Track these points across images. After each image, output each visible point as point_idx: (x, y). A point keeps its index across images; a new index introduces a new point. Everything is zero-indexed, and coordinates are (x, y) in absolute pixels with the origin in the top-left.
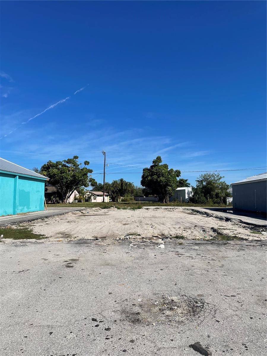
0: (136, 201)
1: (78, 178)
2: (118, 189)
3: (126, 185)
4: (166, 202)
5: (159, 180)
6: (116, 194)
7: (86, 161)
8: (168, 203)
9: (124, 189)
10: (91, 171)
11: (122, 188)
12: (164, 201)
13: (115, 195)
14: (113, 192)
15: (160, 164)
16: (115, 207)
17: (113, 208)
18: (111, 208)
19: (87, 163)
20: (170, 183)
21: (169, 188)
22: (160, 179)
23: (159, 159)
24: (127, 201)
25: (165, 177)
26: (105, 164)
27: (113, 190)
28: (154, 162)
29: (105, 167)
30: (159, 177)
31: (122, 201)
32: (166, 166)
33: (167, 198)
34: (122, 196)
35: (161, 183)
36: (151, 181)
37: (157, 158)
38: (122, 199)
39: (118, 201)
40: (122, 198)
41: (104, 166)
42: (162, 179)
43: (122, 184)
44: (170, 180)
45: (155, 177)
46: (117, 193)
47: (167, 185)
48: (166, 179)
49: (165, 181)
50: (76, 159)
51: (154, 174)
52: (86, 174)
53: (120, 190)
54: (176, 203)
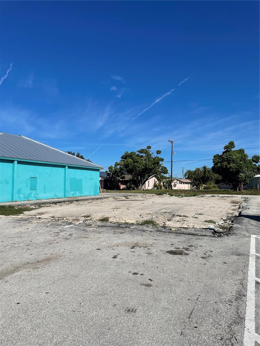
0: (219, 188)
1: (149, 167)
2: (200, 177)
3: (209, 173)
4: (239, 190)
5: (228, 166)
6: (199, 182)
7: (158, 151)
8: (242, 191)
9: (206, 176)
10: (162, 160)
11: (205, 176)
12: (238, 188)
13: (198, 183)
14: (195, 179)
15: (233, 149)
16: (168, 194)
18: (164, 195)
19: (159, 152)
20: (243, 169)
21: (241, 175)
22: (230, 166)
23: (232, 144)
24: (209, 189)
25: (236, 164)
26: (172, 152)
27: (195, 178)
28: (225, 148)
30: (229, 164)
31: (204, 188)
32: (241, 151)
33: (241, 186)
34: (205, 184)
35: (231, 170)
36: (221, 167)
37: (229, 144)
38: (205, 186)
39: (201, 189)
40: (204, 185)
41: (172, 154)
42: (232, 165)
43: (205, 171)
44: (242, 166)
45: (225, 163)
46: (199, 181)
47: (238, 172)
48: (237, 166)
49: (236, 168)
50: (149, 149)
51: (225, 160)
52: (158, 163)
53: (202, 178)
54: (252, 191)
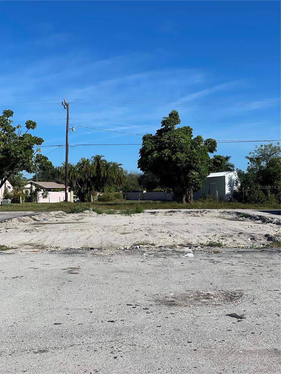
0: (127, 199)
1: (16, 155)
2: (90, 178)
3: (107, 169)
4: (187, 200)
5: (174, 158)
6: (87, 187)
7: (30, 122)
8: (192, 202)
9: (103, 175)
10: (39, 141)
11: (99, 176)
12: (184, 198)
13: (86, 189)
14: (81, 182)
15: (177, 127)
17: (88, 211)
18: (86, 212)
19: (30, 125)
20: (197, 164)
21: (193, 174)
22: (177, 157)
23: (174, 117)
24: (109, 201)
25: (186, 153)
26: (67, 127)
27: (81, 180)
28: (164, 123)
29: (69, 133)
30: (174, 153)
31: (100, 199)
32: (188, 131)
33: (189, 193)
34: (99, 191)
35: (179, 165)
36: (160, 159)
37: (171, 115)
38: (99, 196)
39: (92, 200)
40: (98, 194)
41: (67, 132)
42: (180, 155)
43: (98, 167)
44: (196, 157)
45: (167, 152)
46: (89, 185)
47: (190, 168)
48: (188, 157)
49: (186, 161)
50: (8, 117)
51: (165, 146)
52: (30, 147)
53: (93, 179)
54: (207, 203)
